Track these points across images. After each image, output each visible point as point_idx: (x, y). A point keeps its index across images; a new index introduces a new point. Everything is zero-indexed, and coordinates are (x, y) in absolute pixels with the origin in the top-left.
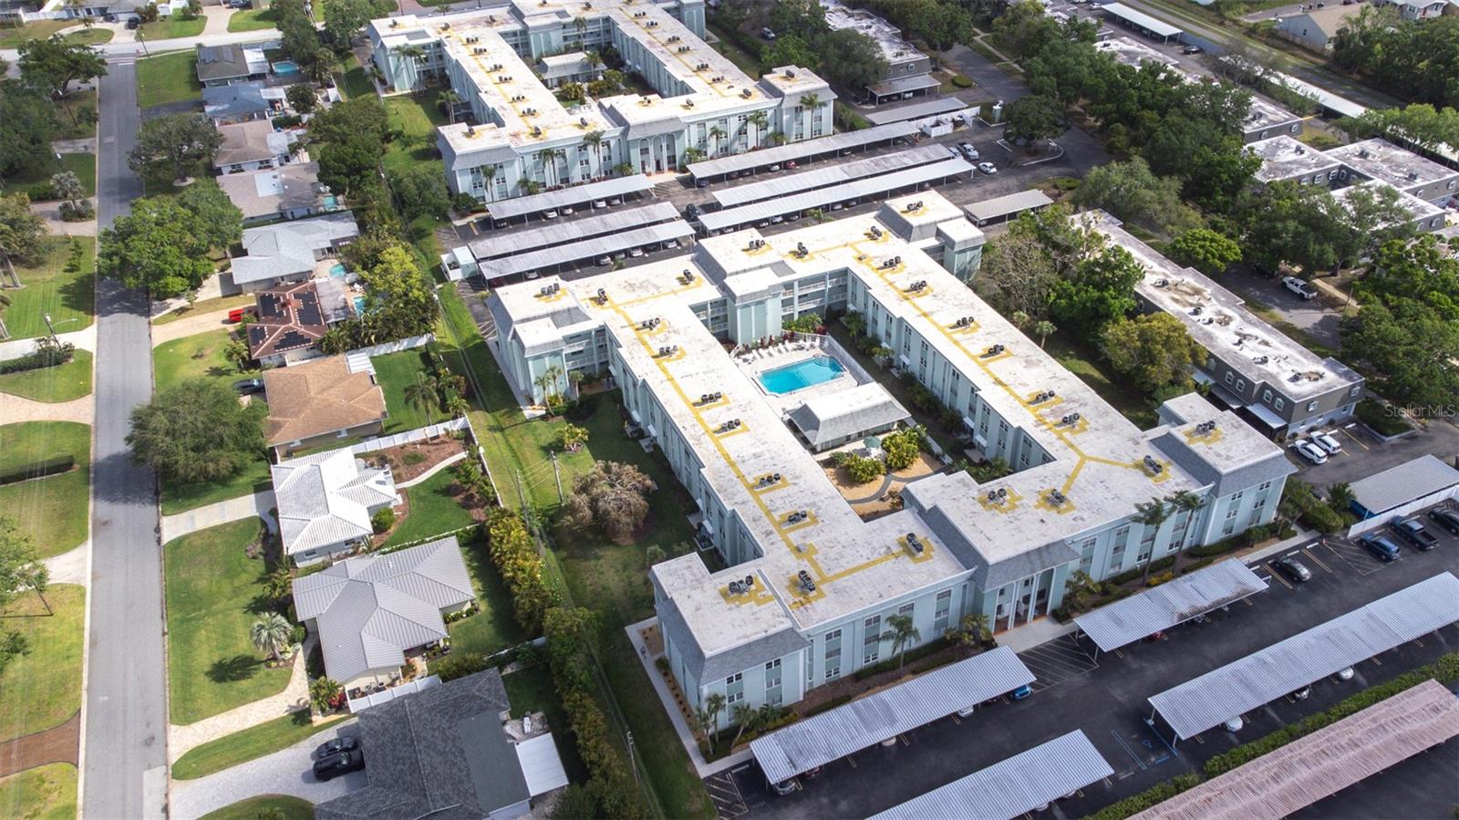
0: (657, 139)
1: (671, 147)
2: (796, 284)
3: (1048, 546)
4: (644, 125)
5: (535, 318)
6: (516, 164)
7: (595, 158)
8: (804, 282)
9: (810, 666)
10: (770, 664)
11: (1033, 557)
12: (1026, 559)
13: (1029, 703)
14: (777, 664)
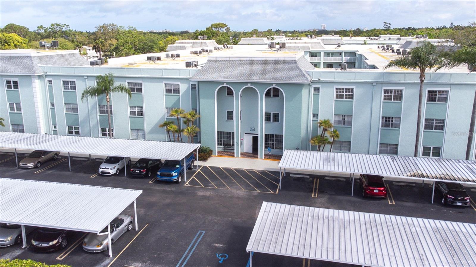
9: (53, 109)
10: (8, 82)
11: (256, 67)
12: (247, 66)
13: (168, 188)
14: (16, 87)
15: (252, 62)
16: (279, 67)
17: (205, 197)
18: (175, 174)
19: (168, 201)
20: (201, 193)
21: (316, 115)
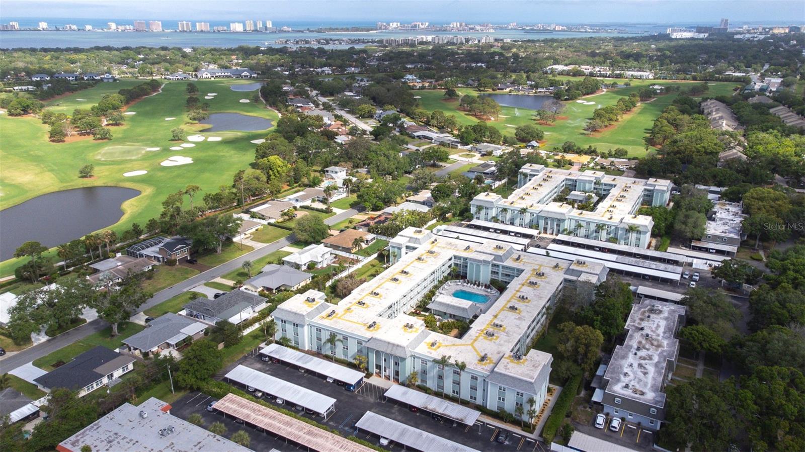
0: (553, 219)
1: (558, 225)
2: (501, 267)
3: (398, 346)
4: (548, 212)
5: (405, 236)
6: (494, 209)
7: (527, 218)
8: (504, 267)
9: (311, 338)
10: (294, 324)
11: (390, 346)
12: (387, 344)
13: (349, 393)
14: (297, 326)
15: (389, 343)
16: (398, 348)
17: (359, 400)
18: (352, 388)
19: (347, 400)
20: (359, 398)
21: (414, 368)
